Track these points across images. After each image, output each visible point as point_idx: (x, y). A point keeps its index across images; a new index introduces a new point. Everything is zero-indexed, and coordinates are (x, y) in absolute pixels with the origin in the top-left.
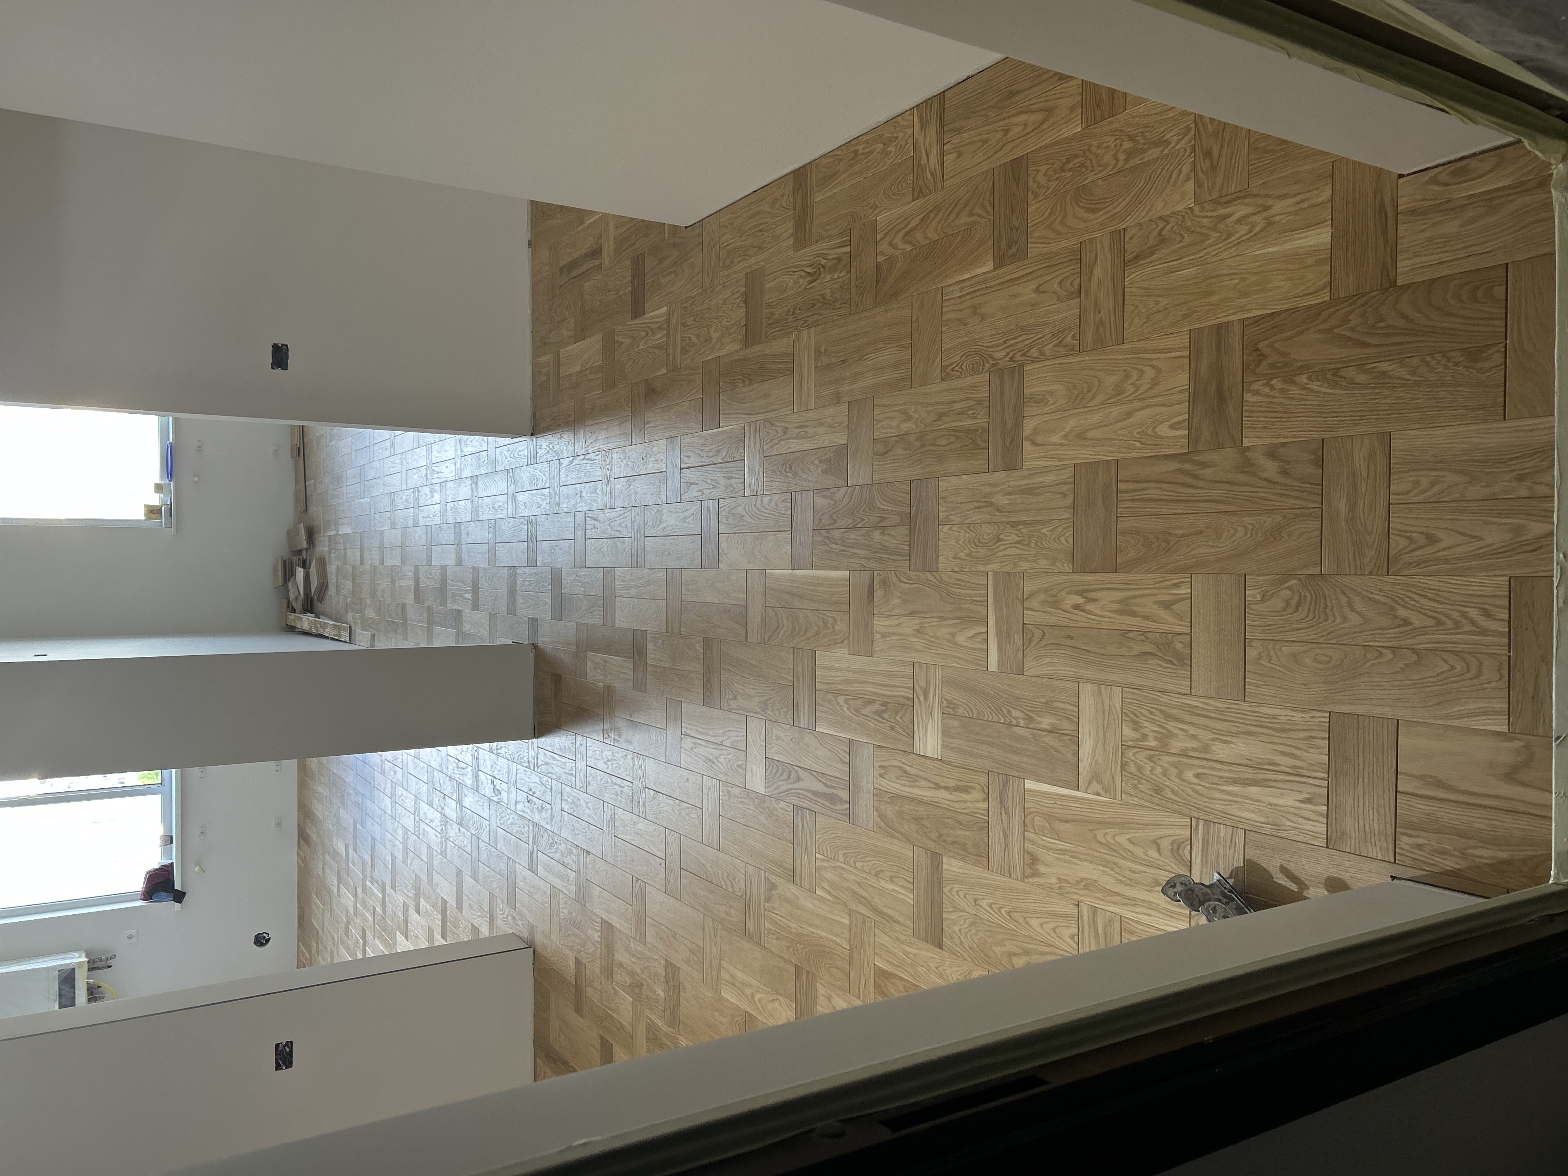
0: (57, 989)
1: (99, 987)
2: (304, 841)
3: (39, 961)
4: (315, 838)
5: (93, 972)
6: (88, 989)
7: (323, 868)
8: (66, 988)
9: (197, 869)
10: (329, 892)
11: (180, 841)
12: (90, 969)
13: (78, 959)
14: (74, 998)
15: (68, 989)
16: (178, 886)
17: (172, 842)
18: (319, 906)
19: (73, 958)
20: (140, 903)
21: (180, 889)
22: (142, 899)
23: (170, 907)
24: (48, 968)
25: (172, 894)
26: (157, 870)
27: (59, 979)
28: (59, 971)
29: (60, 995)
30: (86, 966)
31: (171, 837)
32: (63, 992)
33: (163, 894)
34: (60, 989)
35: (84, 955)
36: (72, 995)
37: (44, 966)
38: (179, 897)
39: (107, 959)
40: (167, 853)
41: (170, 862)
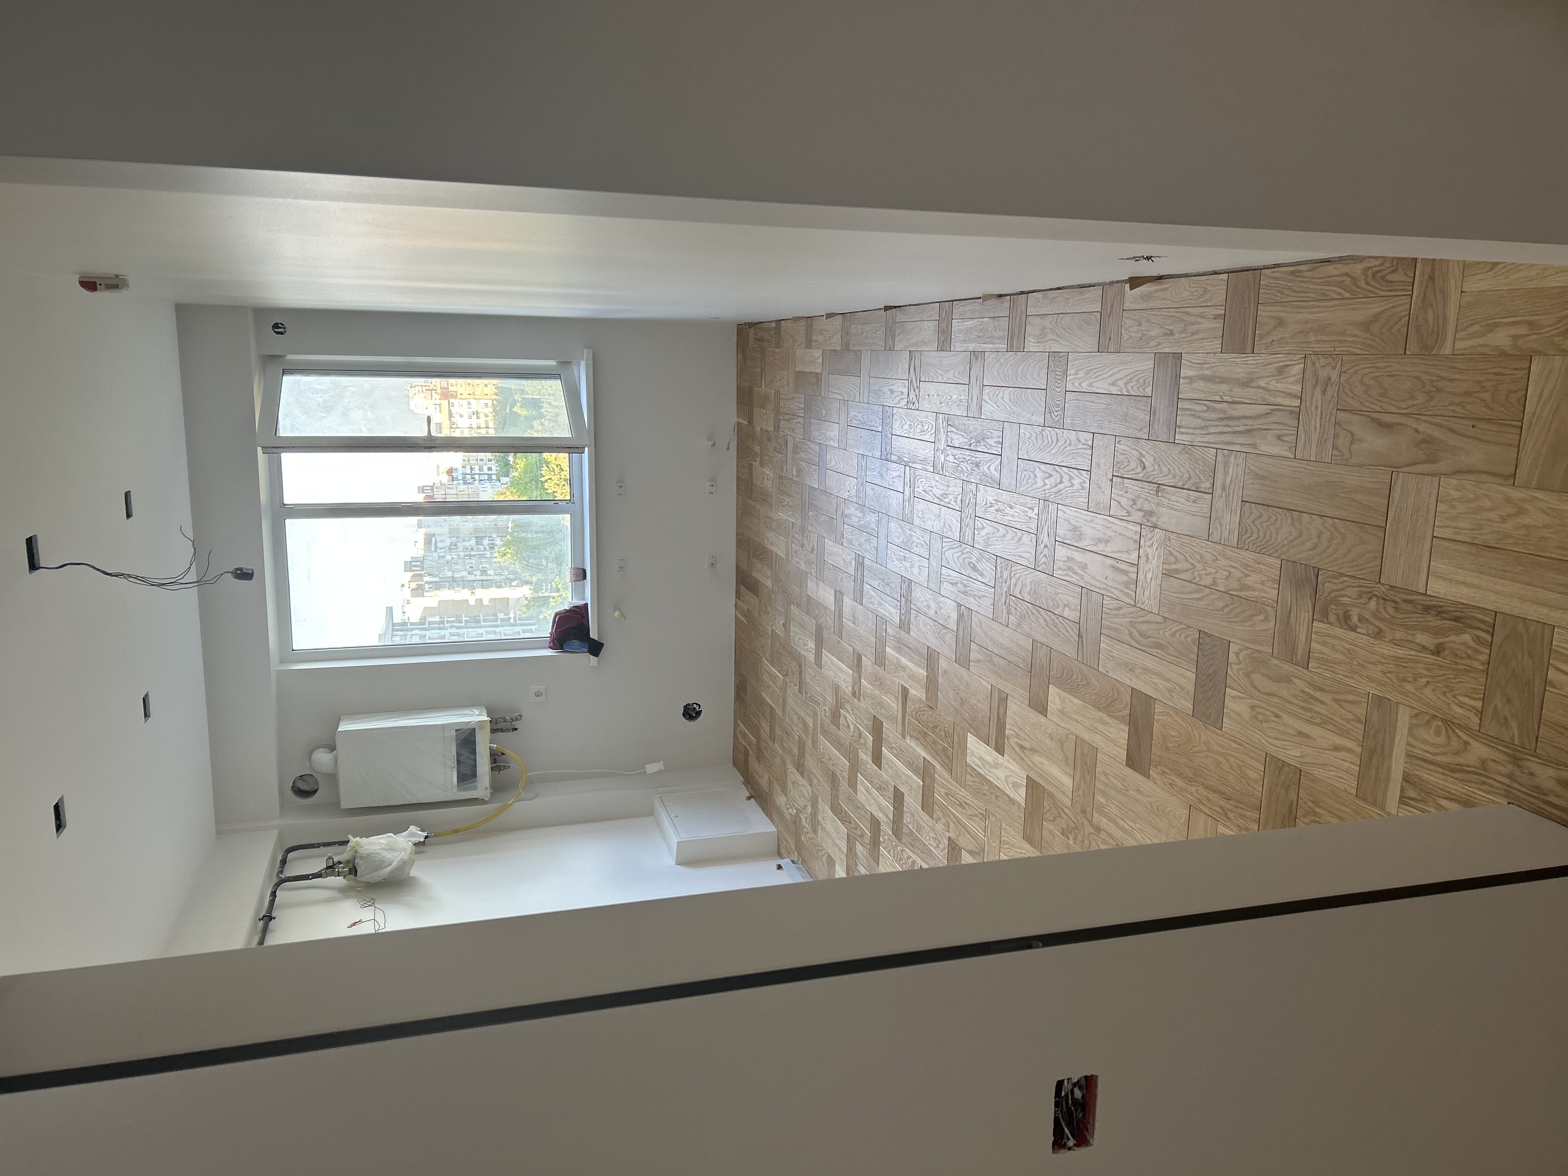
0: (454, 753)
1: (503, 754)
2: (748, 589)
3: (433, 715)
4: (769, 584)
5: (496, 734)
6: (491, 755)
7: (784, 625)
8: (466, 753)
9: (616, 614)
10: (798, 659)
11: (595, 574)
12: (493, 731)
13: (476, 716)
14: (475, 766)
15: (467, 754)
16: (594, 635)
17: (585, 578)
18: (776, 677)
19: (472, 715)
20: (549, 652)
21: (596, 639)
22: (550, 648)
23: (584, 660)
24: (443, 725)
25: (587, 645)
26: (567, 611)
27: (457, 740)
28: (457, 730)
29: (459, 762)
30: (488, 727)
31: (584, 571)
32: (462, 758)
33: (576, 643)
34: (458, 754)
35: (485, 713)
36: (472, 763)
37: (439, 723)
38: (595, 648)
39: (512, 719)
40: (578, 591)
41: (584, 602)
